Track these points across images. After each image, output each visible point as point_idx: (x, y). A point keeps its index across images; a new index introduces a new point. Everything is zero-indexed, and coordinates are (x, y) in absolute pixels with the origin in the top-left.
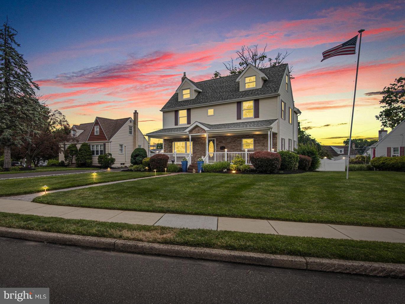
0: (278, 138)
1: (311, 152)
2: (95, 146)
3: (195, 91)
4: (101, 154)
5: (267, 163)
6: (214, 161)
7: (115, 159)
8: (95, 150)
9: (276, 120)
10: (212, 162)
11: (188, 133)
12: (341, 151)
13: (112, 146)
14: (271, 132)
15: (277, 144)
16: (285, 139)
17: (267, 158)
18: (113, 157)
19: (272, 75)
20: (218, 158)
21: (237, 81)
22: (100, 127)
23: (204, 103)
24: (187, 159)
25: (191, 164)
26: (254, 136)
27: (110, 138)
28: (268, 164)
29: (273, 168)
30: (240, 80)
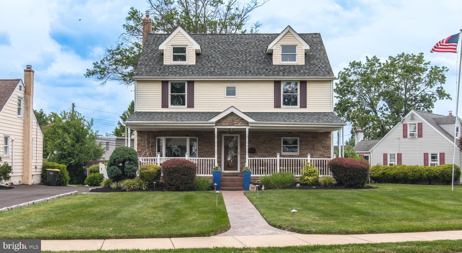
11: (214, 124)
21: (269, 47)
26: (300, 134)
30: (274, 48)
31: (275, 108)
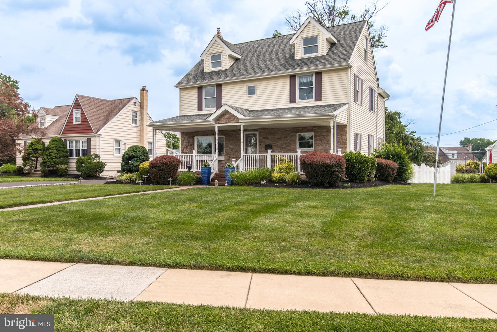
0: (348, 132)
1: (398, 154)
2: (74, 142)
3: (230, 56)
4: (84, 155)
5: (323, 172)
6: (257, 167)
7: (105, 164)
8: (74, 148)
9: (345, 104)
10: (248, 168)
11: (212, 122)
12: (453, 154)
13: (101, 142)
14: (334, 122)
15: (347, 142)
16: (361, 135)
17: (324, 163)
18: (102, 160)
19: (344, 36)
20: (262, 163)
21: (291, 42)
22: (82, 111)
23: (241, 75)
24: (210, 164)
25: (217, 172)
26: (314, 129)
27: (99, 129)
28: (325, 172)
29: (333, 179)
30: (295, 42)
31: (290, 103)
